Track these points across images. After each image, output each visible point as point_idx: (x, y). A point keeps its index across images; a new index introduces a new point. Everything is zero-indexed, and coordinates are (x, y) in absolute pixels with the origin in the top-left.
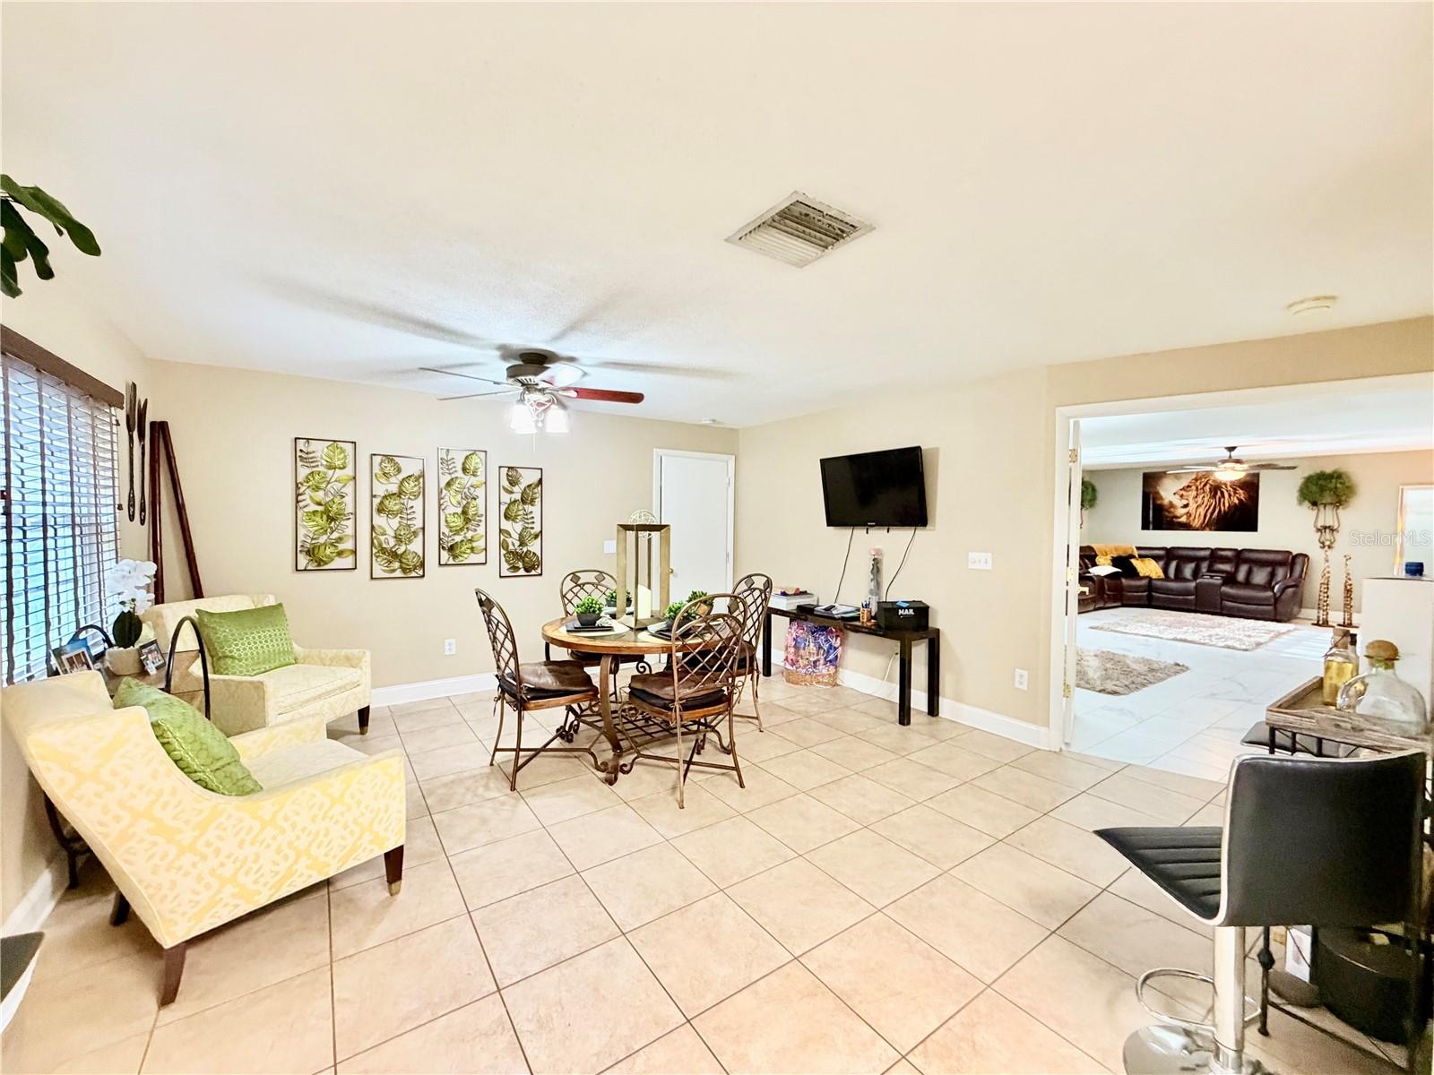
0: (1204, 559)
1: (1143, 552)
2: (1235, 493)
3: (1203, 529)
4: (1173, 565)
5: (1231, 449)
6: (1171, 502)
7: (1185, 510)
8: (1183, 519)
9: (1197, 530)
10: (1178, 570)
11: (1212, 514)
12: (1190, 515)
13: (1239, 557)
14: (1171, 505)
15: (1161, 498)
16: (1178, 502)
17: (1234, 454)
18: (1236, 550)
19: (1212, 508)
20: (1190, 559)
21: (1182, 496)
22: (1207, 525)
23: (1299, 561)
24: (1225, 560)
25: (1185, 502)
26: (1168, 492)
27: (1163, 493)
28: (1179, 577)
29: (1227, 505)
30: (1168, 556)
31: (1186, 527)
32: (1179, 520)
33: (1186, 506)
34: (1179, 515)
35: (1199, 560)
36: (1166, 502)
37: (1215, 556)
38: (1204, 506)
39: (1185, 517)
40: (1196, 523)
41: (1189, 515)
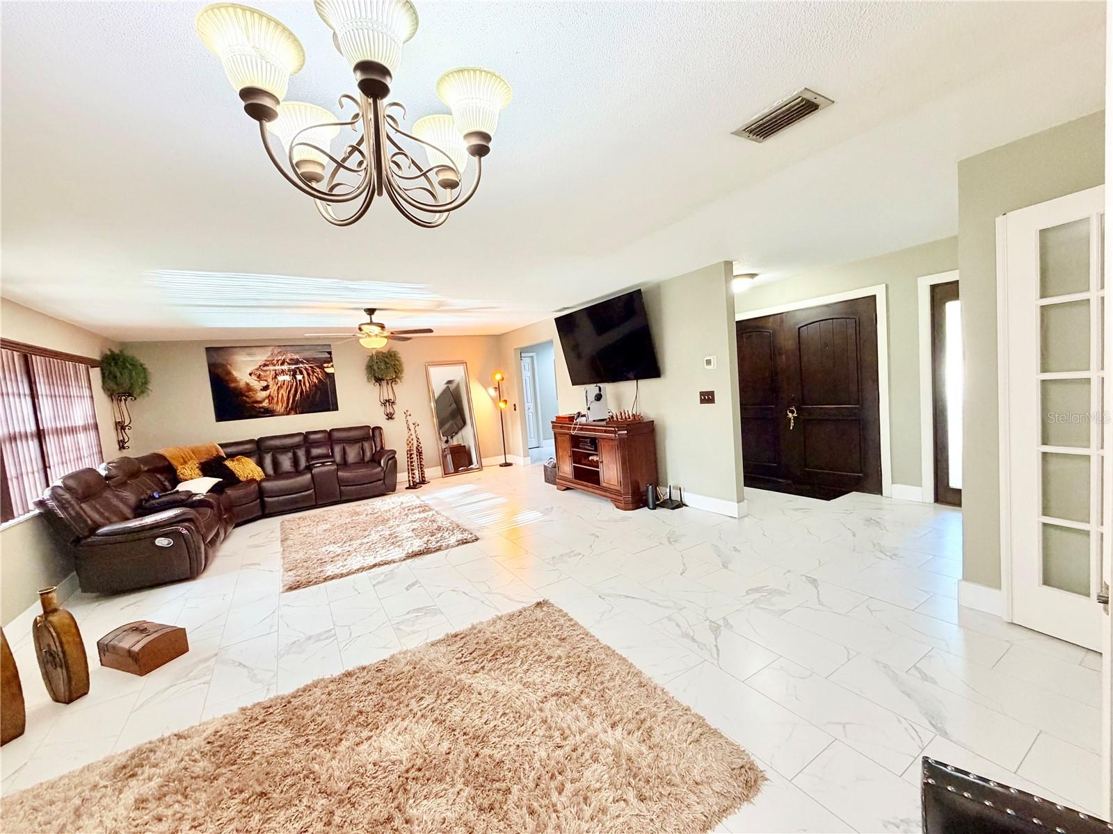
0: (298, 446)
1: (230, 450)
2: (313, 372)
3: (288, 414)
4: (268, 460)
5: (371, 312)
6: (248, 384)
7: (265, 394)
8: (265, 404)
9: (283, 415)
10: (276, 464)
11: (295, 396)
12: (273, 399)
13: (330, 437)
14: (249, 388)
15: (235, 380)
16: (256, 384)
17: (376, 317)
18: (324, 431)
19: (293, 389)
20: (285, 449)
21: (259, 377)
22: (292, 409)
23: (377, 433)
24: (317, 444)
25: (265, 384)
26: (243, 371)
27: (236, 374)
28: (278, 473)
29: (307, 385)
30: (258, 449)
31: (268, 413)
32: (260, 405)
33: (266, 388)
34: (259, 399)
35: (292, 448)
36: (242, 384)
37: (307, 440)
38: (285, 386)
39: (267, 401)
40: (280, 408)
41: (269, 397)
